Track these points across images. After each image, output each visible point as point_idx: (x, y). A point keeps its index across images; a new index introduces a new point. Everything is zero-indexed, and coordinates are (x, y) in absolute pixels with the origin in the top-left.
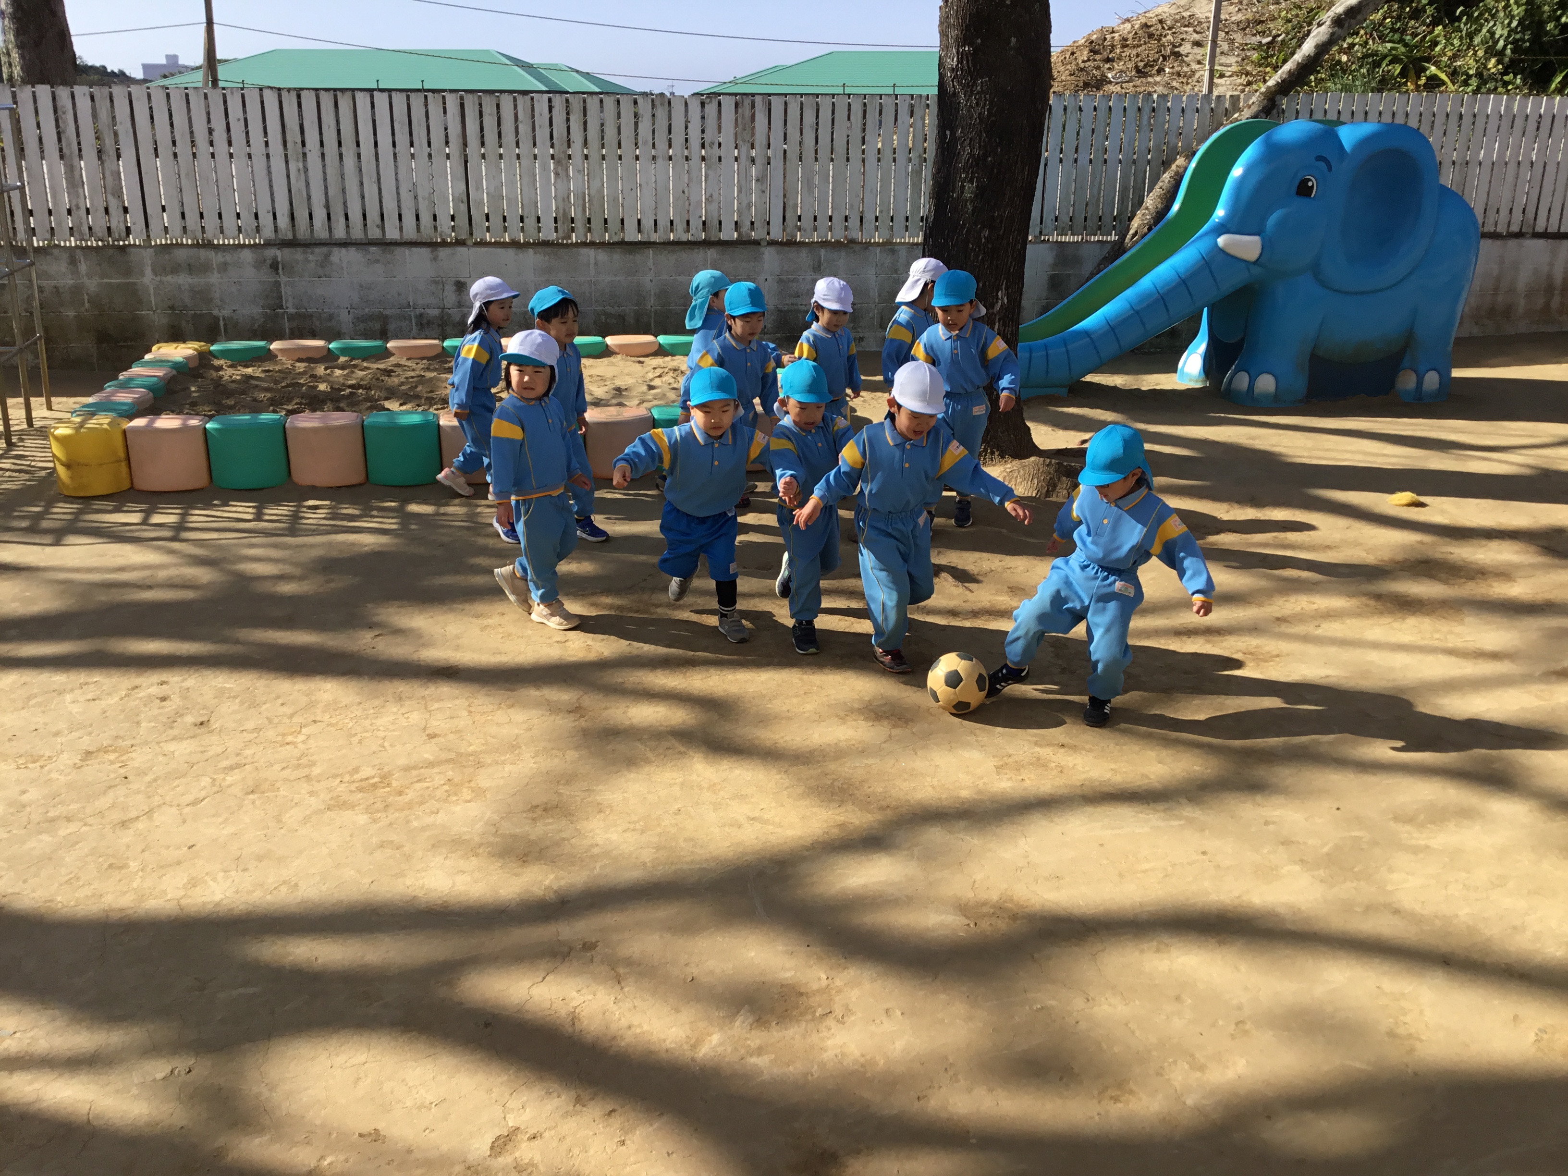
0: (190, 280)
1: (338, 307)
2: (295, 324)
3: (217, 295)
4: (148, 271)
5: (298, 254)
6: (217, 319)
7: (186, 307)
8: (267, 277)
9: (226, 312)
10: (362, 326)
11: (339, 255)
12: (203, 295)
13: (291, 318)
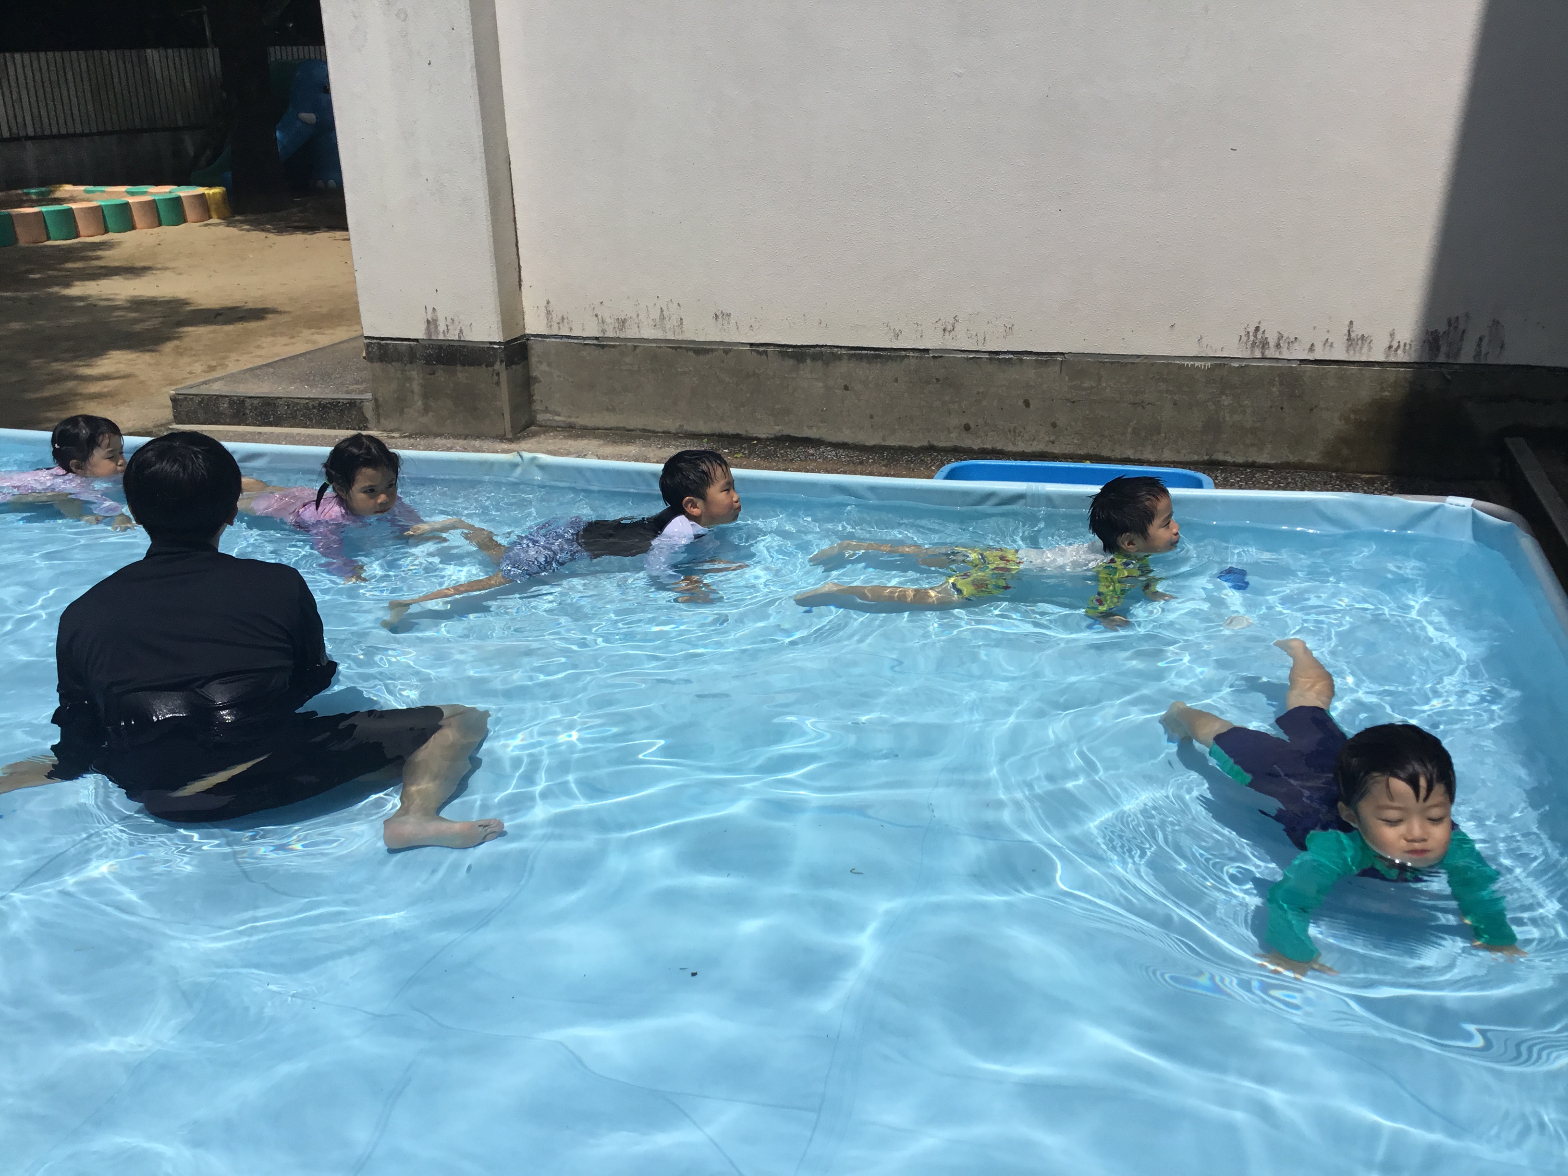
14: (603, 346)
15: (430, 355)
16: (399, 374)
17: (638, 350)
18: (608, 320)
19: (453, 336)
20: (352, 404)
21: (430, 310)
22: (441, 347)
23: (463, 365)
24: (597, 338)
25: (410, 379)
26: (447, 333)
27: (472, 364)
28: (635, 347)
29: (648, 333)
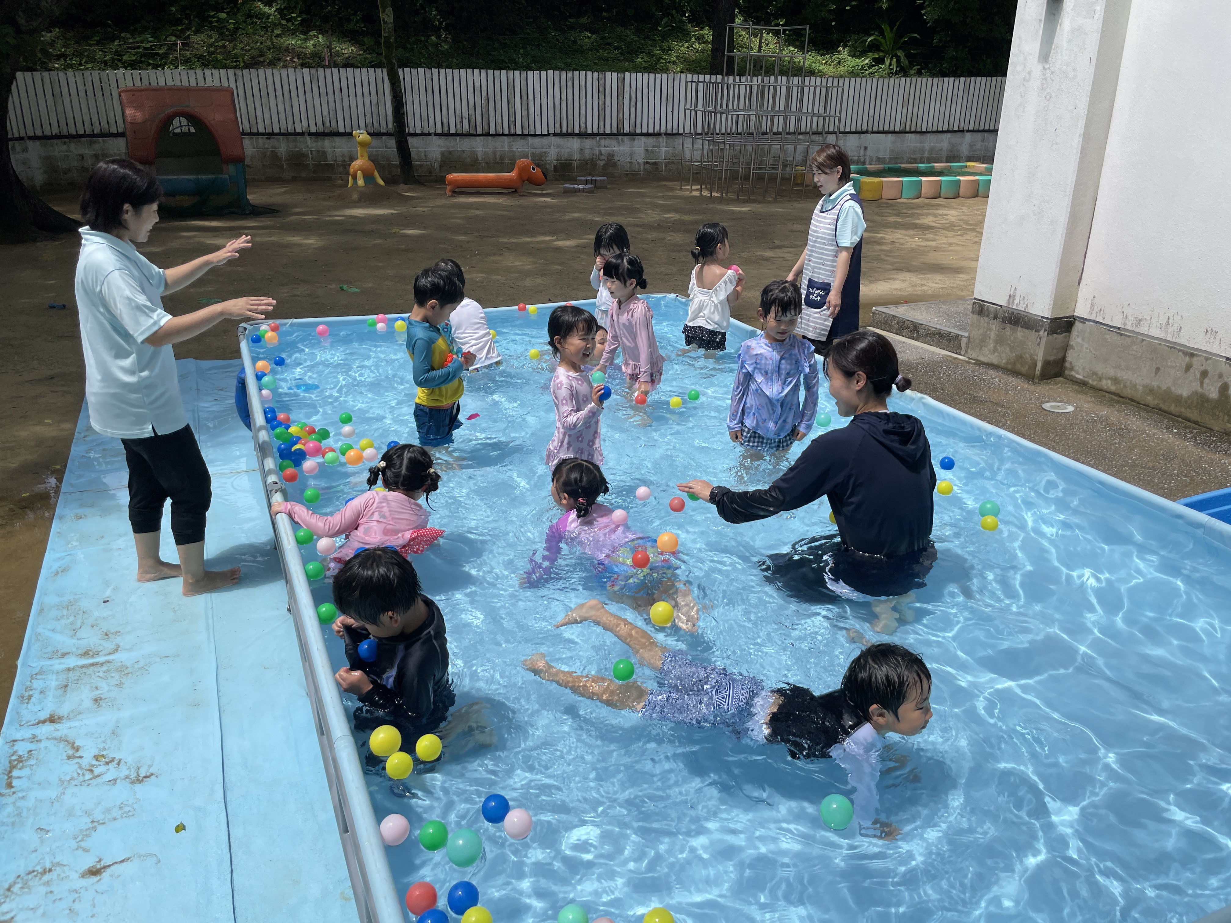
14: (1121, 335)
15: (1006, 317)
16: (985, 325)
17: (1144, 343)
18: (1130, 318)
19: (1021, 308)
20: (957, 337)
21: (1013, 289)
22: (1013, 313)
23: (1022, 327)
24: (1119, 328)
25: (990, 330)
26: (1019, 306)
27: (1027, 328)
28: (1143, 340)
29: (1155, 332)
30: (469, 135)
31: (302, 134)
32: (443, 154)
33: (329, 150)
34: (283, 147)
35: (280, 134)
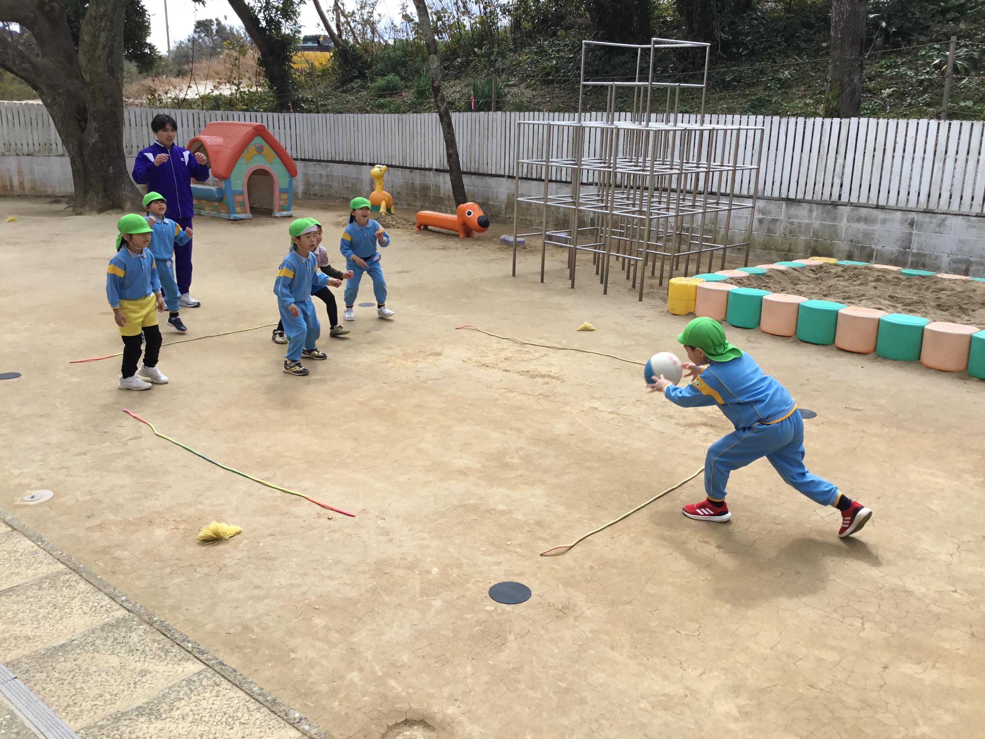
0: (864, 227)
1: (943, 252)
2: (914, 259)
3: (876, 237)
4: (845, 220)
5: (927, 218)
6: (873, 250)
7: (858, 242)
8: (906, 229)
9: (879, 247)
10: (954, 266)
11: (952, 221)
12: (868, 235)
13: (914, 255)
30: (527, 179)
31: (430, 169)
32: (508, 196)
33: (442, 185)
34: (417, 178)
35: (417, 169)
